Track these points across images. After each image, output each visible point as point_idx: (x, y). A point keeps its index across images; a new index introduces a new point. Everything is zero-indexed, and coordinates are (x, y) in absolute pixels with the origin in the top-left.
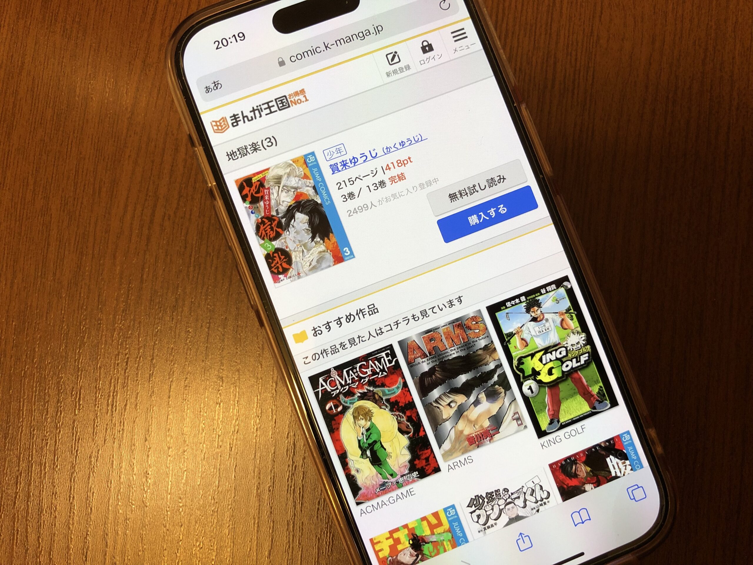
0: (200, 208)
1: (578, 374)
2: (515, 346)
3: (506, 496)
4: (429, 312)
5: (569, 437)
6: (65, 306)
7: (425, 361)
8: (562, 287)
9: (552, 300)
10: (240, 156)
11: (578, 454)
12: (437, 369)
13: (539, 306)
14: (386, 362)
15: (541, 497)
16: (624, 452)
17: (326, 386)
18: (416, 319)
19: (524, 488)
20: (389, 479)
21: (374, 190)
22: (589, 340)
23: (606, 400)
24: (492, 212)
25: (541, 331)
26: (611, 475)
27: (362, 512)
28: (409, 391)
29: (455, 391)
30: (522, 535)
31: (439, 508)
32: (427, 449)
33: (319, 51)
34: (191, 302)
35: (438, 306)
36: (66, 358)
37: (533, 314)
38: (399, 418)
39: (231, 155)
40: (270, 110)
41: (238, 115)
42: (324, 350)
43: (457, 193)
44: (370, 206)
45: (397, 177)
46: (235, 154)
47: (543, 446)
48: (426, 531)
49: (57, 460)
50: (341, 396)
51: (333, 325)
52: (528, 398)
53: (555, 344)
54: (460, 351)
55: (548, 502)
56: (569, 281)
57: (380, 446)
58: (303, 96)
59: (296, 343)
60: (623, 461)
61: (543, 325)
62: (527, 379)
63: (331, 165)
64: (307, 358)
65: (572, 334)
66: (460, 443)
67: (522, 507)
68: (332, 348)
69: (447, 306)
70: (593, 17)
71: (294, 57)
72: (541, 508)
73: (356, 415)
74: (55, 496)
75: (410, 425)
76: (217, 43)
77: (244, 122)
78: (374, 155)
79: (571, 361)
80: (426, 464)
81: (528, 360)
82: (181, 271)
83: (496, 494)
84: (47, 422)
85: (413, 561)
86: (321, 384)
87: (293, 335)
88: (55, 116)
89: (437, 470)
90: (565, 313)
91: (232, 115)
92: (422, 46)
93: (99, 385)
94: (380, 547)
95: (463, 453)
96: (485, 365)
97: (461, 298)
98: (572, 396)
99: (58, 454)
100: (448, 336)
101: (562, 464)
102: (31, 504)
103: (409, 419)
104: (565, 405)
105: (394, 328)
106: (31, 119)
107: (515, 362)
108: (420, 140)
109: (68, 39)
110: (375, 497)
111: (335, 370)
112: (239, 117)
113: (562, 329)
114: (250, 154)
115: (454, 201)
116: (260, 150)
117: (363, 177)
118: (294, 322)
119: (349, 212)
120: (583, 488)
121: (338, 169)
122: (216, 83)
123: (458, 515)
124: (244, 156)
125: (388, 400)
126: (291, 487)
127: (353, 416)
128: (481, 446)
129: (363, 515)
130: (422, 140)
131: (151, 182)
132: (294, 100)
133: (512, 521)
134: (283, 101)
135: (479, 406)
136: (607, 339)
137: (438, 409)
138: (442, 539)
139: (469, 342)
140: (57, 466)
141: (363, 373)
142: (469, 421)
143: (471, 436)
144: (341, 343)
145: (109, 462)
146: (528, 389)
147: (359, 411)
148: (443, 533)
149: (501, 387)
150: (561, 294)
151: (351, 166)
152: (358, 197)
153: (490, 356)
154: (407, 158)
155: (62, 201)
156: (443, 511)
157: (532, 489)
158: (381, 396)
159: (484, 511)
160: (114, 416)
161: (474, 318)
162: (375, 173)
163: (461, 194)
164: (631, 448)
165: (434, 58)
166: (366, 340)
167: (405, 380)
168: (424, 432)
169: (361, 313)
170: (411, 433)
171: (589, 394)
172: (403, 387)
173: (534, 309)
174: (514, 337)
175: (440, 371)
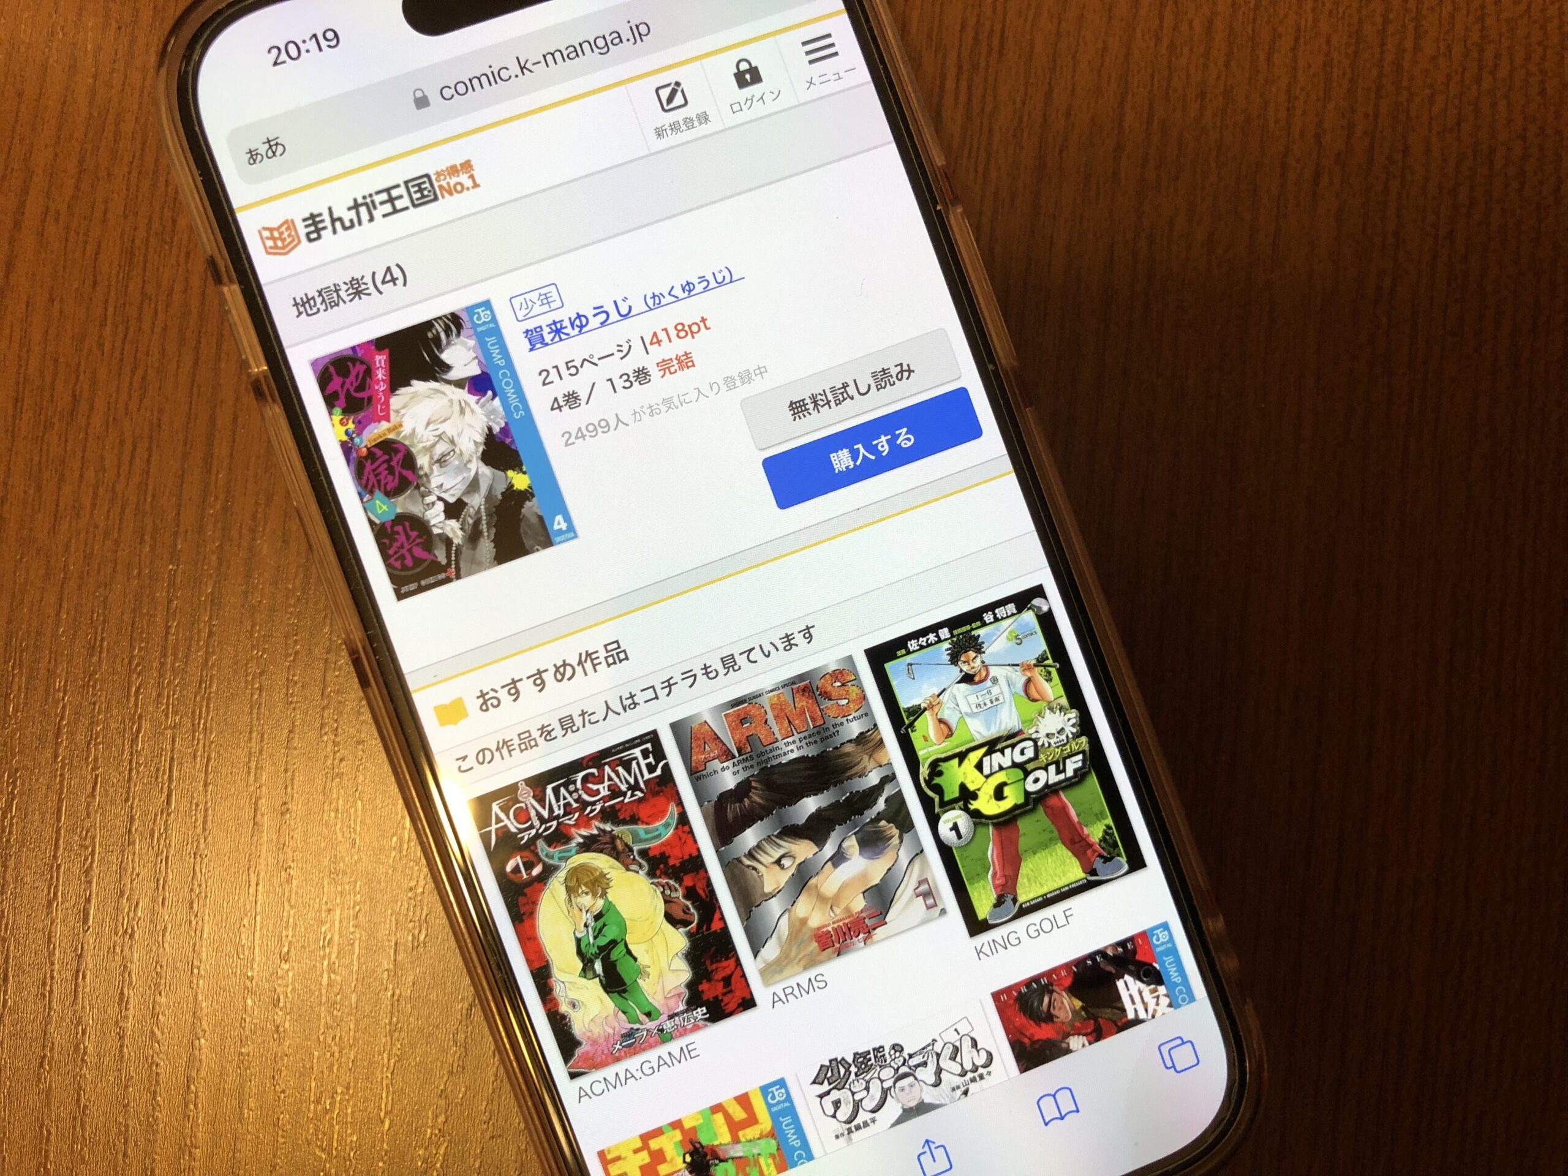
1: (1061, 799)
2: (924, 736)
3: (896, 1060)
4: (741, 660)
5: (1037, 933)
7: (728, 768)
8: (1029, 609)
9: (1008, 638)
10: (323, 307)
11: (1055, 970)
12: (753, 784)
13: (979, 650)
14: (642, 769)
15: (974, 1064)
16: (1155, 968)
17: (506, 822)
18: (711, 675)
19: (936, 1044)
20: (642, 1024)
21: (624, 387)
22: (1086, 726)
23: (1119, 855)
24: (883, 444)
25: (982, 703)
26: (1126, 1016)
27: (582, 1094)
28: (691, 832)
29: (792, 832)
30: (931, 1144)
31: (751, 1086)
32: (727, 959)
33: (507, 78)
35: (761, 646)
37: (965, 668)
38: (668, 892)
39: (303, 305)
40: (393, 206)
41: (320, 215)
42: (505, 742)
43: (808, 401)
44: (613, 423)
45: (675, 362)
46: (312, 302)
47: (981, 954)
48: (721, 1135)
50: (541, 844)
51: (525, 687)
52: (950, 849)
53: (1012, 732)
54: (805, 746)
55: (989, 1073)
56: (1045, 597)
57: (625, 951)
58: (468, 175)
59: (442, 725)
60: (1153, 986)
61: (985, 692)
62: (948, 807)
63: (527, 331)
64: (464, 758)
65: (1048, 711)
66: (799, 946)
68: (522, 736)
69: (781, 646)
71: (450, 87)
72: (973, 1087)
73: (573, 883)
75: (690, 906)
76: (275, 51)
77: (335, 231)
78: (624, 311)
79: (1046, 769)
80: (725, 991)
81: (952, 767)
83: (876, 1057)
86: (497, 816)
87: (435, 708)
89: (748, 1003)
90: (1035, 665)
91: (307, 215)
92: (736, 71)
94: (619, 1168)
95: (805, 968)
96: (860, 777)
97: (811, 630)
98: (1045, 846)
100: (780, 712)
101: (1020, 992)
103: (690, 894)
104: (1030, 866)
105: (662, 693)
107: (924, 771)
108: (727, 280)
110: (610, 1060)
111: (527, 785)
112: (322, 221)
113: (1027, 700)
114: (344, 302)
115: (800, 418)
116: (369, 294)
117: (599, 359)
118: (438, 679)
119: (567, 435)
120: (1064, 1045)
121: (544, 340)
122: (272, 143)
123: (792, 1102)
124: (332, 307)
125: (643, 853)
127: (566, 886)
128: (845, 953)
129: (584, 1099)
130: (731, 282)
132: (448, 184)
133: (908, 1114)
134: (423, 186)
135: (843, 866)
136: (1125, 724)
137: (754, 872)
138: (756, 1151)
139: (825, 726)
141: (590, 792)
142: (822, 898)
143: (825, 930)
144: (543, 727)
146: (951, 829)
147: (580, 876)
148: (759, 1139)
149: (891, 825)
150: (1027, 624)
151: (572, 333)
152: (587, 403)
153: (870, 756)
154: (698, 320)
156: (759, 1092)
157: (954, 1046)
158: (630, 843)
159: (849, 1093)
161: (837, 675)
162: (625, 349)
163: (815, 403)
164: (1170, 959)
165: (762, 98)
166: (598, 721)
167: (683, 807)
168: (722, 922)
169: (589, 659)
170: (694, 925)
171: (1083, 843)
172: (678, 824)
173: (968, 656)
174: (923, 715)
175: (761, 790)
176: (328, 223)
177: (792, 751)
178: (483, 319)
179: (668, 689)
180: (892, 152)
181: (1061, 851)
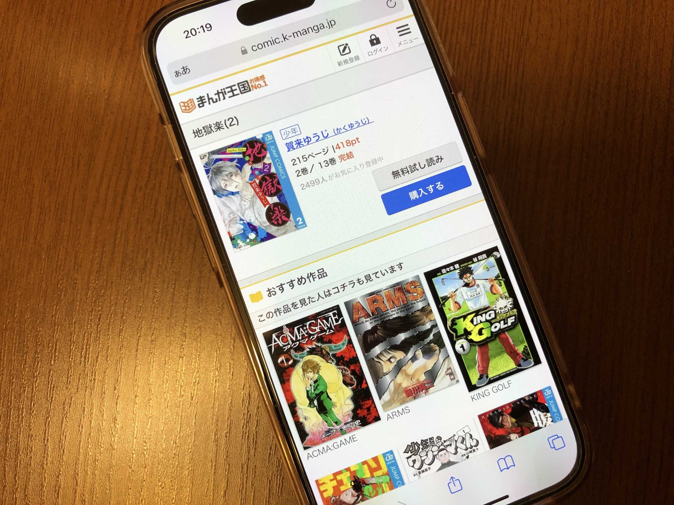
0: (169, 181)
1: (506, 335)
2: (449, 309)
3: (439, 443)
4: (373, 277)
5: (496, 391)
6: (44, 267)
8: (492, 256)
9: (483, 268)
10: (205, 134)
11: (504, 406)
12: (378, 328)
13: (471, 273)
14: (333, 321)
15: (471, 445)
16: (546, 405)
17: (278, 342)
18: (361, 283)
19: (455, 436)
20: (334, 427)
21: (325, 166)
22: (516, 305)
23: (530, 358)
24: (431, 188)
25: (473, 295)
26: (534, 426)
27: (309, 456)
28: (353, 347)
29: (395, 348)
30: (453, 479)
31: (379, 453)
32: (369, 400)
33: (278, 42)
34: (159, 265)
35: (381, 271)
36: (44, 313)
37: (466, 280)
38: (344, 372)
39: (197, 133)
40: (233, 93)
41: (204, 97)
42: (278, 309)
43: (400, 171)
44: (321, 181)
45: (346, 156)
46: (200, 132)
47: (473, 399)
48: (366, 474)
49: (34, 406)
50: (292, 351)
51: (286, 287)
52: (460, 355)
53: (485, 307)
55: (477, 449)
56: (498, 251)
57: (326, 396)
58: (263, 81)
59: (252, 302)
60: (545, 413)
62: (459, 338)
63: (287, 144)
64: (261, 316)
66: (398, 395)
67: (454, 454)
68: (285, 307)
69: (389, 271)
70: (524, 18)
71: (255, 46)
72: (471, 455)
73: (305, 368)
74: (31, 438)
75: (353, 378)
76: (186, 33)
77: (209, 103)
78: (325, 135)
79: (499, 322)
80: (368, 413)
81: (461, 321)
82: (150, 238)
83: (430, 442)
84: (25, 371)
85: (354, 501)
86: (274, 339)
87: (250, 295)
88: (39, 96)
89: (377, 418)
90: (495, 280)
91: (199, 97)
92: (370, 39)
93: (74, 339)
94: (324, 487)
95: (401, 404)
96: (422, 325)
97: (402, 265)
98: (499, 354)
99: (34, 400)
100: (389, 299)
101: (490, 415)
102: (9, 445)
103: (353, 373)
104: (494, 362)
105: (341, 290)
106: (17, 98)
107: (449, 323)
108: (367, 122)
109: (53, 28)
110: (320, 442)
111: (287, 327)
112: (205, 99)
113: (491, 294)
114: (213, 132)
115: (397, 178)
116: (223, 129)
117: (316, 155)
118: (250, 284)
119: (303, 186)
121: (293, 147)
122: (185, 68)
123: (395, 460)
124: (208, 134)
125: (334, 355)
126: (246, 433)
127: (303, 369)
128: (417, 398)
129: (310, 458)
131: (125, 157)
132: (255, 84)
133: (444, 466)
134: (245, 85)
135: (416, 362)
136: (532, 304)
137: (379, 364)
138: (381, 481)
139: (408, 304)
140: (33, 412)
141: (312, 330)
142: (407, 375)
143: (409, 388)
144: (293, 303)
145: (81, 408)
146: (461, 347)
147: (308, 365)
148: (382, 476)
149: (436, 345)
150: (491, 263)
151: (305, 144)
152: (311, 172)
153: (427, 317)
154: (355, 139)
155: (43, 172)
156: (382, 456)
157: (463, 437)
158: (328, 351)
159: (419, 457)
160: (86, 366)
161: (412, 283)
162: (326, 151)
163: (403, 172)
164: (552, 402)
165: (380, 50)
166: (315, 301)
167: (350, 337)
168: (366, 385)
169: (311, 276)
170: (355, 385)
171: (515, 353)
172: (348, 344)
173: (467, 276)
174: (448, 300)
175: (382, 330)
176: (207, 100)
177: (394, 314)
178: (269, 139)
179: (343, 288)
180: (433, 71)
181: (506, 357)
